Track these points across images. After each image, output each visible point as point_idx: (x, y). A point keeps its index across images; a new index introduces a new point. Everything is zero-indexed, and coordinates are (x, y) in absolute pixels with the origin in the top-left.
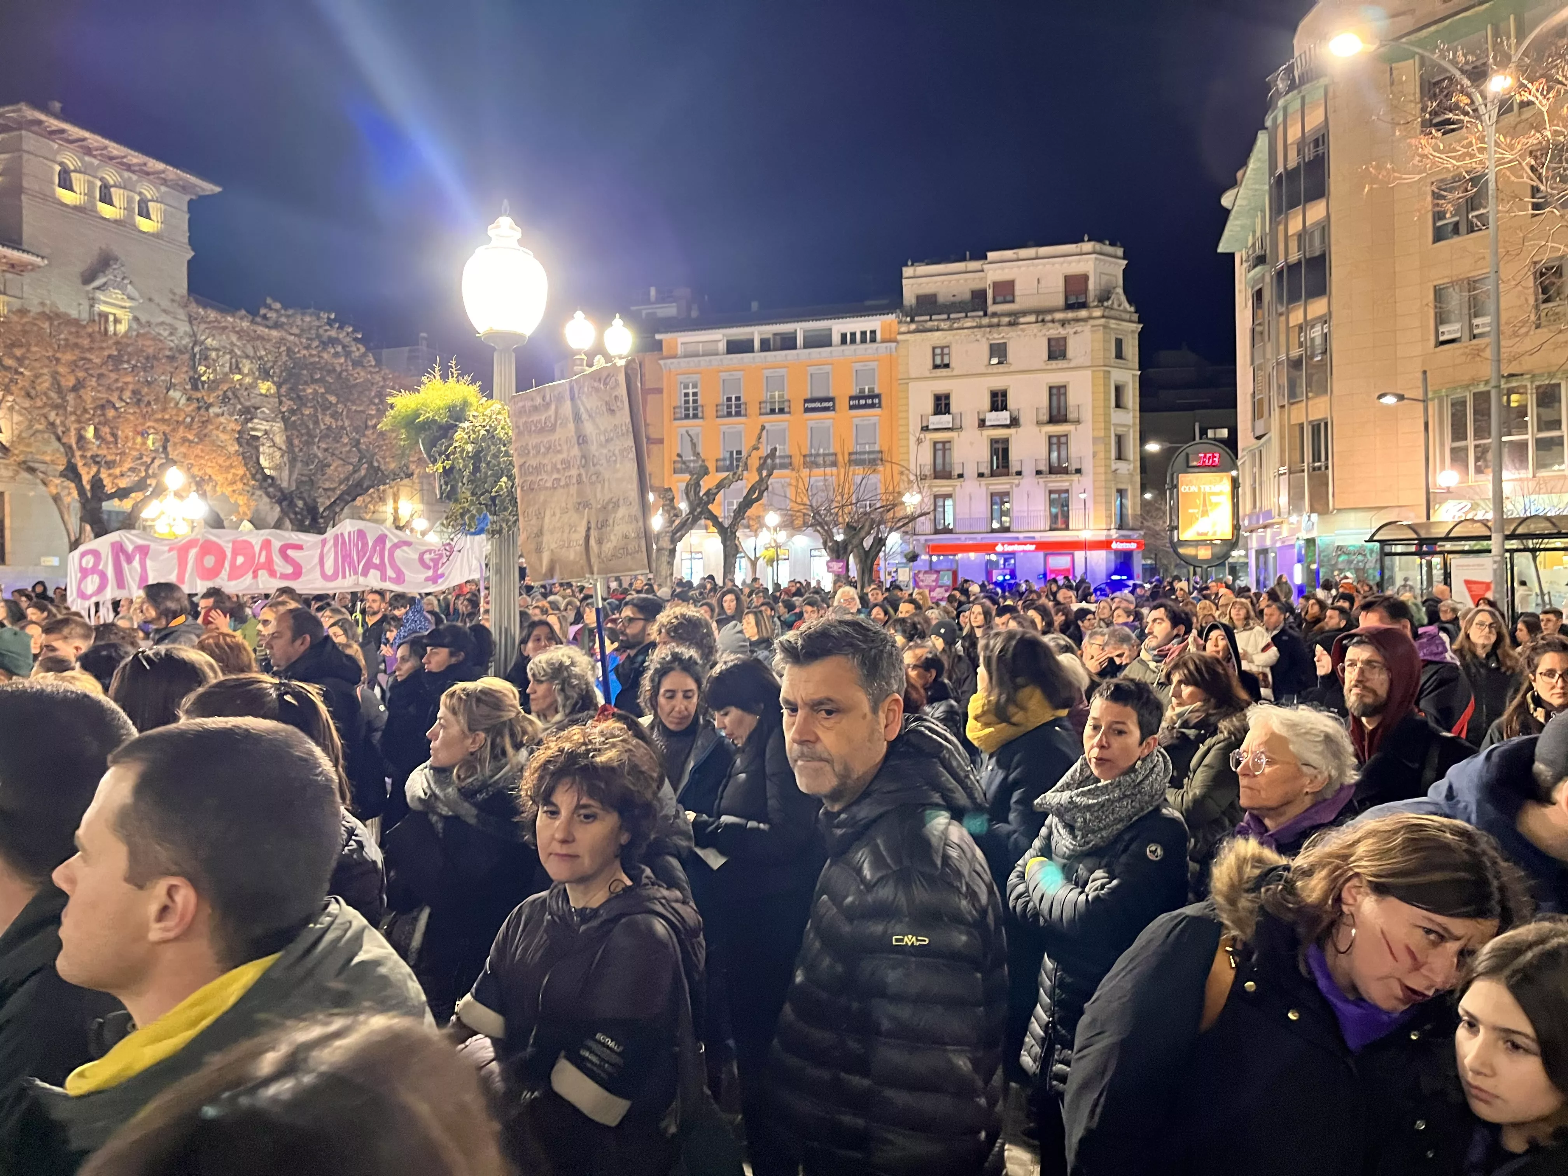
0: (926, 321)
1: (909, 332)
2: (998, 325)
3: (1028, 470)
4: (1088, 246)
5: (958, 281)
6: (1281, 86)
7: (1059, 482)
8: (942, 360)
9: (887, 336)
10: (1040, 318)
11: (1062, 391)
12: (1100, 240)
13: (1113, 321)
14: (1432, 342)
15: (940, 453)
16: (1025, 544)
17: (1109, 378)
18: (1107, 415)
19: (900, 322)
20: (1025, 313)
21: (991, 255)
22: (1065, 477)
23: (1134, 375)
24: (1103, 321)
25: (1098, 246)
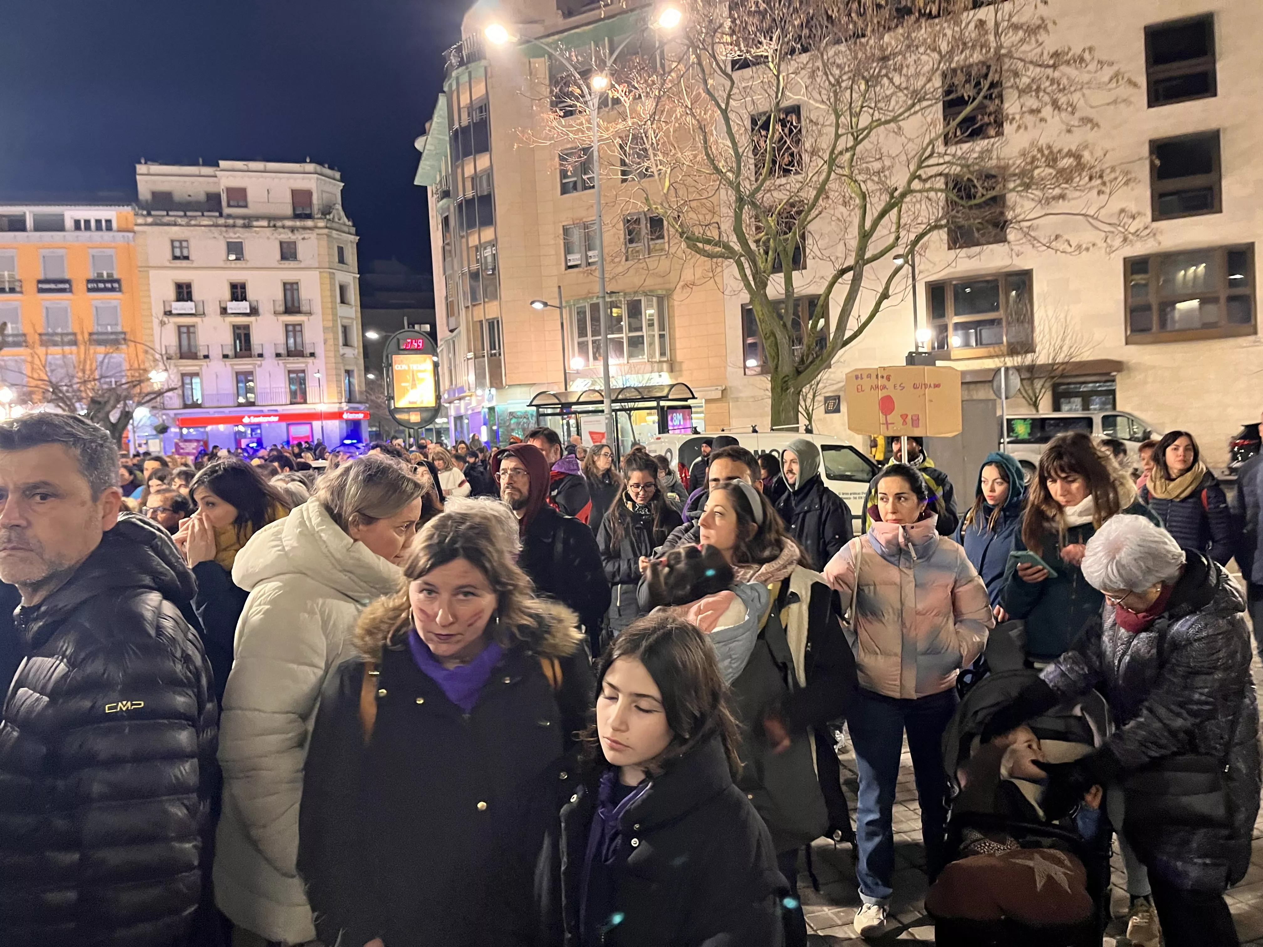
0: (163, 216)
1: (146, 224)
2: (234, 226)
3: (269, 352)
4: (310, 167)
5: (193, 183)
6: (453, 61)
7: (296, 364)
8: (182, 252)
9: (124, 226)
10: (271, 224)
11: (295, 286)
12: (321, 163)
13: (334, 232)
14: (563, 266)
15: (184, 336)
16: (270, 416)
17: (334, 278)
18: (334, 309)
19: (136, 214)
20: (258, 218)
21: (223, 164)
22: (301, 359)
23: (354, 278)
24: (326, 231)
25: (319, 168)
